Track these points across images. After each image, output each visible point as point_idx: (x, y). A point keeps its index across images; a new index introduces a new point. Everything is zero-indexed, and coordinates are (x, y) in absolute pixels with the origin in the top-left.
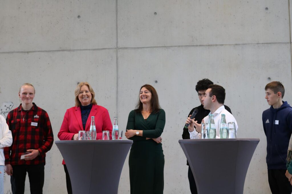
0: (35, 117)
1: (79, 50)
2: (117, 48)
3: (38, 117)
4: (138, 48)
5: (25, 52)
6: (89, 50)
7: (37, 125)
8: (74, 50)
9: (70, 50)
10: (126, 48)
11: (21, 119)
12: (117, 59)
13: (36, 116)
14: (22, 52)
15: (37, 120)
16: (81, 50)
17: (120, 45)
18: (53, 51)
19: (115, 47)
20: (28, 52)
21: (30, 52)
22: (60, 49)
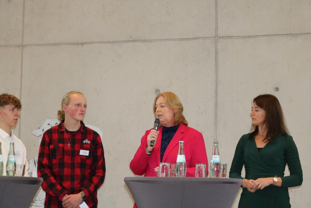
0: (84, 142)
1: (158, 40)
2: (217, 38)
3: (89, 142)
4: (249, 37)
5: (78, 44)
6: (174, 40)
7: (88, 155)
8: (150, 41)
9: (144, 41)
10: (231, 37)
11: (65, 144)
12: (217, 54)
13: (86, 141)
14: (74, 44)
15: (89, 146)
16: (161, 40)
17: (221, 33)
18: (120, 42)
19: (214, 36)
20: (82, 44)
21: (85, 43)
22: (131, 40)
